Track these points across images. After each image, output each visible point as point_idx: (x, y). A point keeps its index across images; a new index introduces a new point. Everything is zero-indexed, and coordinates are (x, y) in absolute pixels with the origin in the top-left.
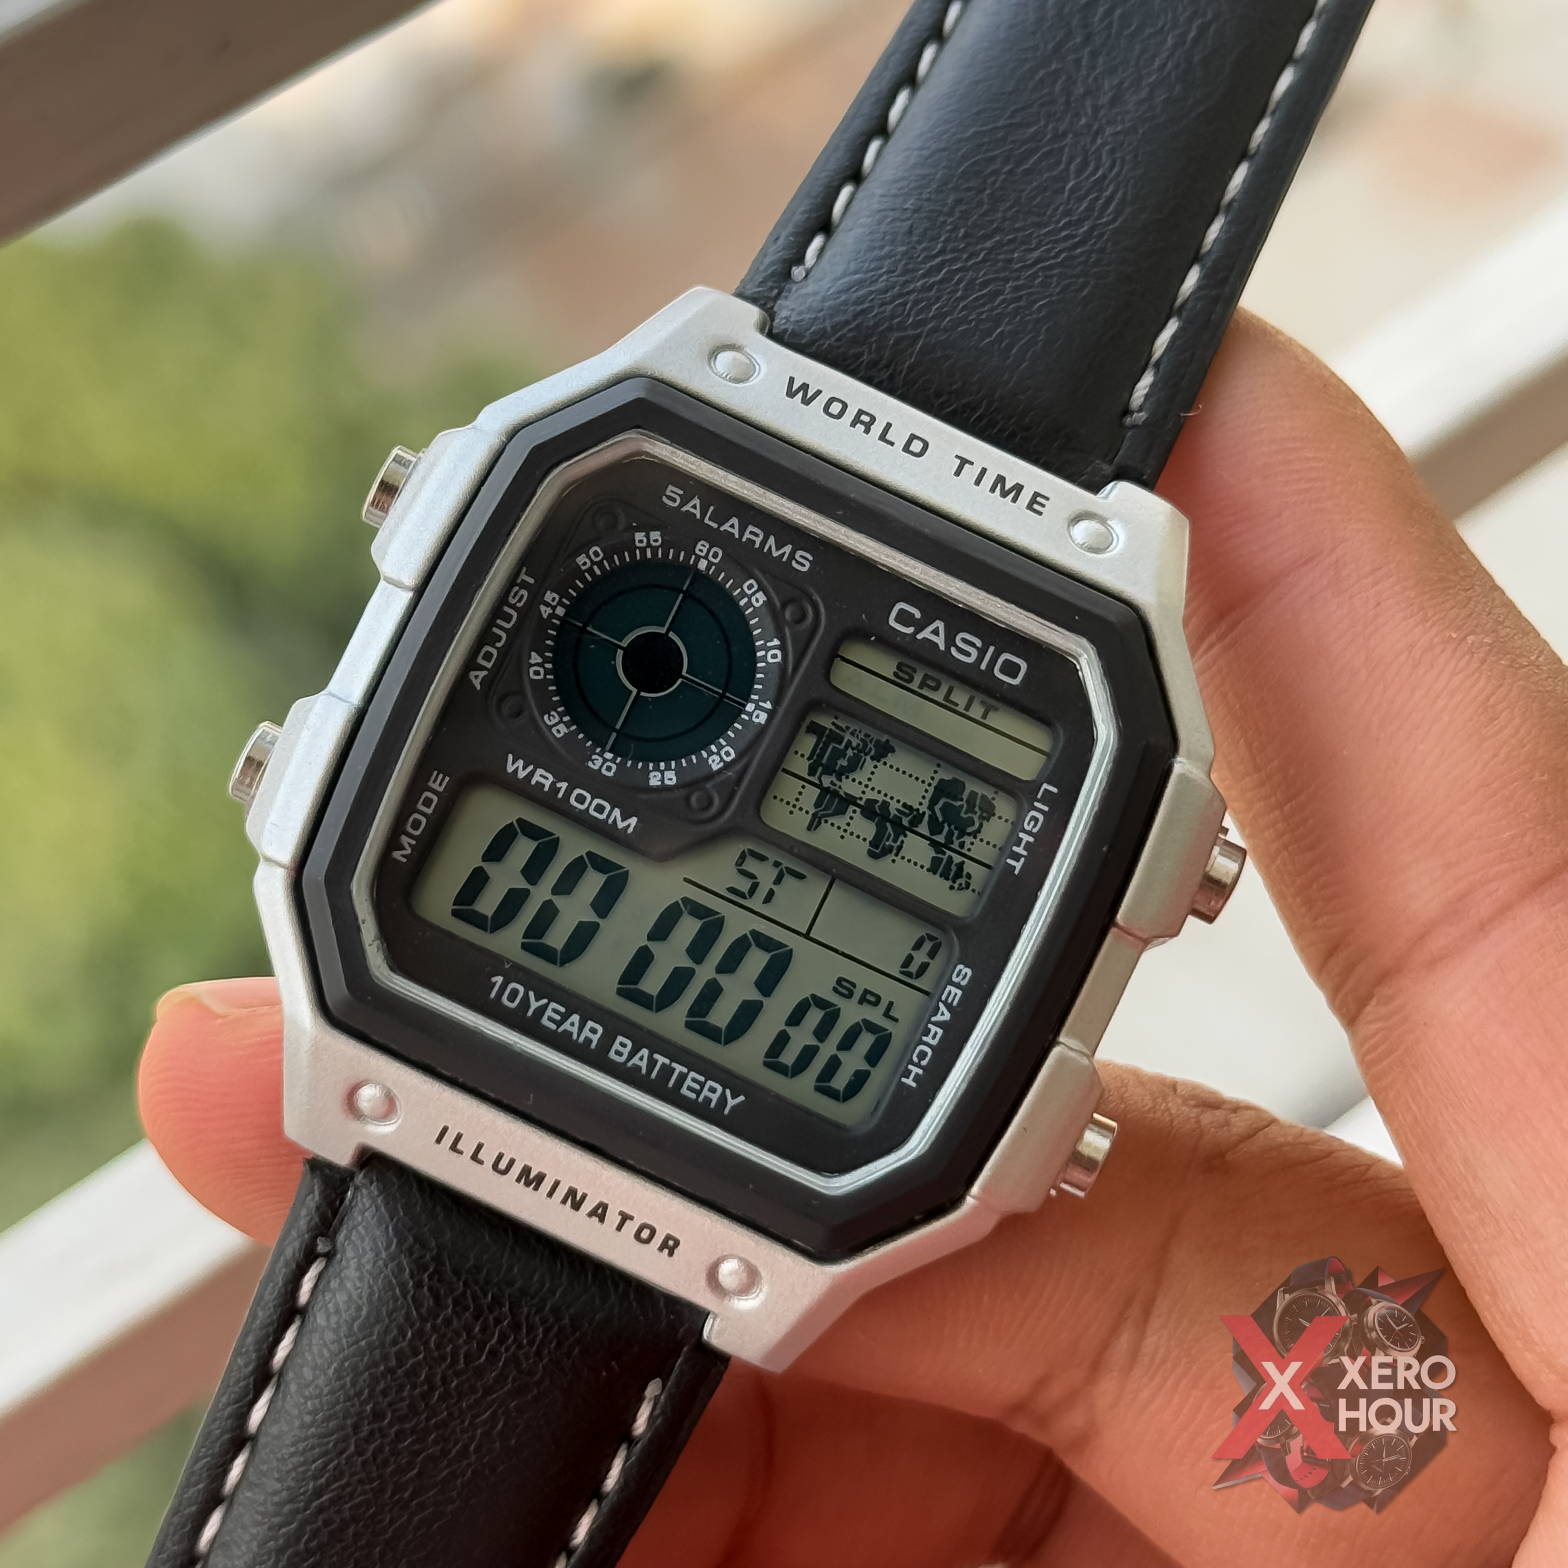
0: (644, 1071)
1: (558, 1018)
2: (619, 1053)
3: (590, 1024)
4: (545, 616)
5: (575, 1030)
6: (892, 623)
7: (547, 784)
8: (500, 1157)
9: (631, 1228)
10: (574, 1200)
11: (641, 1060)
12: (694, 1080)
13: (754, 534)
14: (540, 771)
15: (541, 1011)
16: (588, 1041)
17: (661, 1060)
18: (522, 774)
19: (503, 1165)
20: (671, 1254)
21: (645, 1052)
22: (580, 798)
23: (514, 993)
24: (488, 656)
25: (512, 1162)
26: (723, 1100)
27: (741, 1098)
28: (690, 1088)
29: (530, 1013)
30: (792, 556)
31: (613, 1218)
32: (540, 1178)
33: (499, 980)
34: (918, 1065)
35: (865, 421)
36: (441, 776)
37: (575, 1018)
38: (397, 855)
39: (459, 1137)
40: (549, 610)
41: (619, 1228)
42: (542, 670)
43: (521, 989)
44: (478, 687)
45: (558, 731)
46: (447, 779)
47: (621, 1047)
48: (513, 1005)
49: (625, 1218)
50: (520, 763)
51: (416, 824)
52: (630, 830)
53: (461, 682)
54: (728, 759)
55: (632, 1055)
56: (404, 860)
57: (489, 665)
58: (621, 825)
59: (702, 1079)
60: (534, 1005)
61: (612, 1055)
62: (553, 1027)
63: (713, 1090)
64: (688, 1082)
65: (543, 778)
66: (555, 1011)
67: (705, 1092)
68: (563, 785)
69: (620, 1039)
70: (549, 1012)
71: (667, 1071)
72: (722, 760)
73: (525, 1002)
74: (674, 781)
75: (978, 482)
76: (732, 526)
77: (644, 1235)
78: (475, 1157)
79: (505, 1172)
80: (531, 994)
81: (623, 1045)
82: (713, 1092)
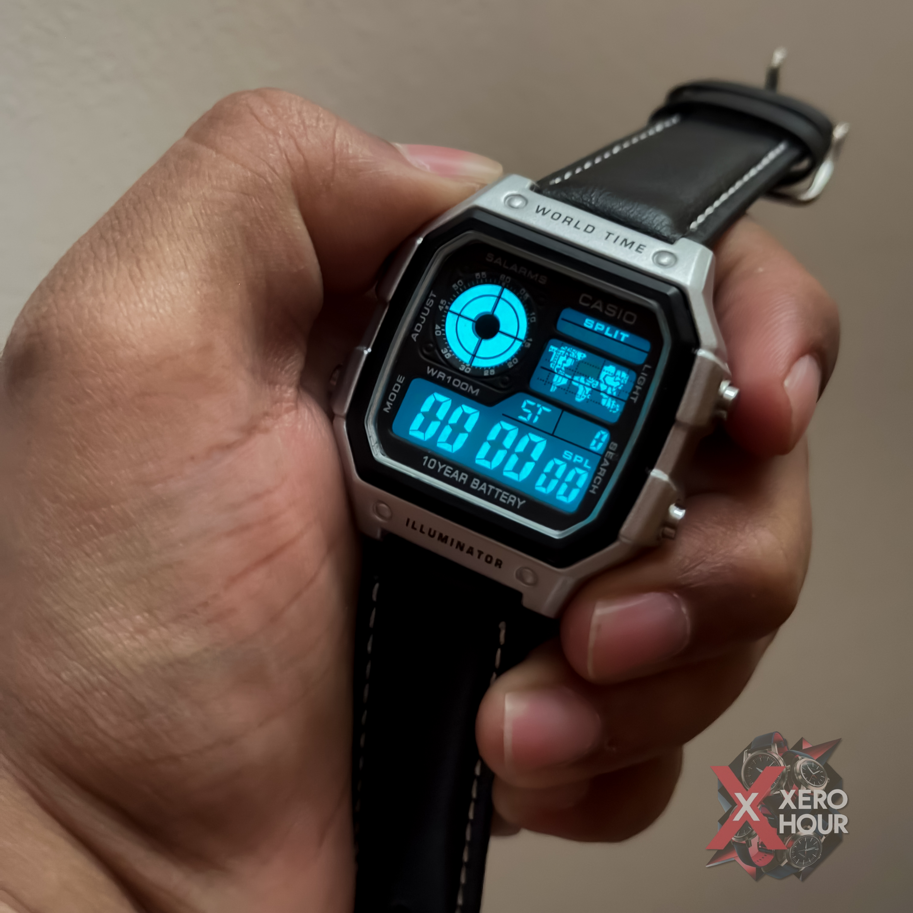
0: (485, 492)
1: (450, 472)
2: (475, 485)
3: (463, 474)
4: (441, 310)
5: (457, 477)
6: (581, 302)
7: (443, 377)
8: (430, 530)
9: (483, 557)
10: (460, 546)
11: (483, 488)
12: (505, 495)
13: (523, 271)
14: (440, 373)
15: (443, 470)
16: (462, 481)
17: (491, 487)
18: (433, 374)
19: (432, 533)
20: (500, 567)
21: (485, 484)
22: (457, 383)
23: (433, 463)
24: (418, 328)
25: (435, 532)
26: (517, 503)
27: (524, 502)
28: (503, 498)
29: (439, 470)
30: (538, 278)
31: (476, 553)
32: (447, 537)
33: (426, 458)
34: (596, 484)
35: (568, 220)
36: (401, 377)
37: (457, 472)
38: (386, 410)
39: (414, 523)
40: (442, 307)
41: (479, 557)
42: (440, 332)
43: (435, 461)
44: (415, 340)
45: (447, 356)
46: (404, 378)
47: (475, 484)
48: (432, 468)
49: (480, 553)
50: (432, 370)
51: (392, 397)
52: (477, 394)
53: (407, 339)
54: (515, 363)
55: (480, 486)
56: (388, 412)
57: (419, 331)
58: (473, 392)
59: (508, 494)
60: (441, 467)
61: (472, 486)
62: (448, 475)
63: (513, 499)
64: (503, 496)
65: (442, 375)
66: (449, 469)
67: (510, 500)
68: (450, 378)
69: (475, 479)
70: (446, 470)
71: (494, 492)
72: (513, 363)
73: (437, 467)
74: (494, 374)
75: (615, 241)
76: (514, 268)
77: (489, 559)
78: (421, 531)
79: (433, 536)
80: (439, 463)
81: (476, 482)
82: (512, 499)
